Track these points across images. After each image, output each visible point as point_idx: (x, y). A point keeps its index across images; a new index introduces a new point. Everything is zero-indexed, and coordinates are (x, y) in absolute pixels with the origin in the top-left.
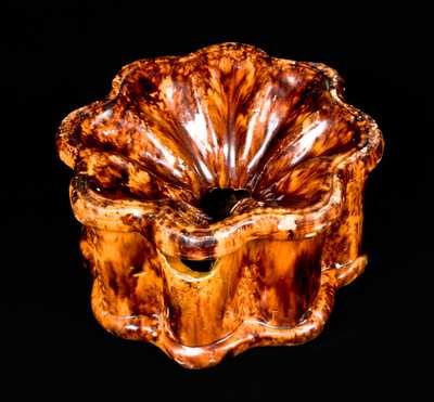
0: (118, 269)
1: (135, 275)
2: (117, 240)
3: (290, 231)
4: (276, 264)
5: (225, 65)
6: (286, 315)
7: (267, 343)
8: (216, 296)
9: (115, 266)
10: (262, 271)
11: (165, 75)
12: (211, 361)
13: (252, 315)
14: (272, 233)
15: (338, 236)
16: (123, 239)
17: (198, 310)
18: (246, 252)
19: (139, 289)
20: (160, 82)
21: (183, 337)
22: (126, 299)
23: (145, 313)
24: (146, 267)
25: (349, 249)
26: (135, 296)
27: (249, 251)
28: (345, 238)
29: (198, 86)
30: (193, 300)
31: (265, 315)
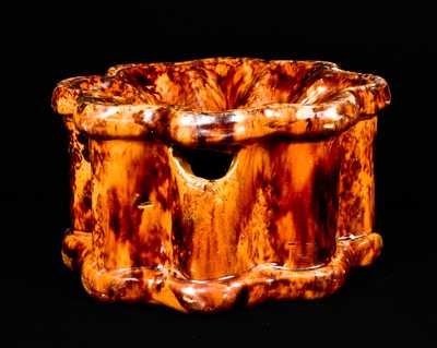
0: (122, 197)
1: (140, 207)
2: (124, 153)
3: (309, 120)
4: (293, 175)
5: (221, 70)
6: (304, 251)
7: (284, 291)
8: (231, 206)
9: (119, 192)
10: (277, 192)
11: (161, 73)
12: (225, 296)
13: (266, 259)
14: (291, 122)
15: (351, 195)
16: (131, 152)
17: (212, 224)
18: (260, 167)
19: (143, 228)
20: (156, 78)
21: (193, 270)
22: (127, 243)
23: (147, 265)
24: (153, 197)
25: (363, 215)
26: (138, 237)
27: (263, 167)
28: (358, 200)
29: (196, 78)
30: (208, 207)
31: (281, 256)
